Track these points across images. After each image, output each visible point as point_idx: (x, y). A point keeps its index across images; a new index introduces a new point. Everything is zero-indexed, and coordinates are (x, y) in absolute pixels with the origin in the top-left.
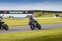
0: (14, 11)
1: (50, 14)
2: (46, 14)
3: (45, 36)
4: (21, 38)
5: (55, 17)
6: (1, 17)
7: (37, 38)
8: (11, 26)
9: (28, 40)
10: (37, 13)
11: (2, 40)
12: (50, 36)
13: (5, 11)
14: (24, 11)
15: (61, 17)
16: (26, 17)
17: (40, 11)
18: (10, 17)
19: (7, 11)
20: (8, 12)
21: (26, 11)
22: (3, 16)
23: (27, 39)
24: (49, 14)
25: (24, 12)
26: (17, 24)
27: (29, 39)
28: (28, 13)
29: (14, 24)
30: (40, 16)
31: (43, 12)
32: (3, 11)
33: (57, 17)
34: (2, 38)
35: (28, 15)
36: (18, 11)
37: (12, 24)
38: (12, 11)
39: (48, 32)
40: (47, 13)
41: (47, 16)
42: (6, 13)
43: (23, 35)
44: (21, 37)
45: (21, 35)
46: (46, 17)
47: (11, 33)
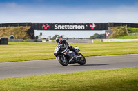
0: (64, 24)
2: (137, 31)
3: (135, 81)
4: (79, 85)
6: (37, 36)
9: (96, 89)
10: (115, 28)
11: (39, 87)
13: (45, 24)
14: (88, 24)
17: (123, 24)
19: (49, 24)
20: (51, 27)
21: (92, 24)
22: (41, 34)
23: (94, 87)
25: (88, 27)
27: (98, 87)
28: (95, 29)
30: (122, 35)
31: (131, 27)
32: (41, 24)
34: (38, 84)
36: (74, 24)
38: (61, 24)
42: (48, 29)
43: (84, 79)
44: (81, 82)
45: (79, 78)
46: (136, 38)
47: (58, 73)
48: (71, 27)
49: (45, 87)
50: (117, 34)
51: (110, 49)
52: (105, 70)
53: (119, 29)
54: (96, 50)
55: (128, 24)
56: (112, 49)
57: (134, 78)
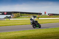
1: (28, 15)
2: (24, 15)
3: (23, 36)
10: (15, 14)
12: (28, 36)
14: (3, 12)
15: (38, 18)
16: (5, 18)
17: (18, 12)
21: (5, 12)
24: (27, 15)
28: (6, 14)
30: (18, 17)
35: (7, 16)
39: (26, 33)
40: (25, 14)
43: (2, 36)
46: (24, 18)
50: (16, 17)
51: (12, 23)
52: (11, 32)
53: (17, 14)
54: (7, 23)
55: (20, 12)
56: (14, 23)
57: (23, 35)
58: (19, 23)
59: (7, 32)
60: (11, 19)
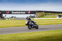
0: (16, 11)
1: (53, 15)
2: (49, 15)
3: (48, 37)
4: (23, 39)
5: (58, 17)
6: (4, 17)
7: (40, 39)
8: (14, 26)
10: (39, 13)
11: (5, 40)
12: (53, 37)
13: (7, 11)
14: (27, 11)
17: (43, 11)
18: (12, 17)
19: (9, 11)
21: (29, 11)
22: (6, 16)
24: (51, 14)
25: (27, 13)
26: (19, 24)
27: (31, 40)
28: (30, 14)
29: (17, 24)
30: (42, 16)
31: (46, 13)
32: (6, 11)
33: (60, 17)
36: (21, 11)
37: (15, 24)
38: (15, 11)
39: (50, 33)
40: (50, 13)
41: (49, 17)
43: (25, 36)
44: (24, 37)
45: (23, 35)
47: (13, 34)
48: (19, 13)
49: (7, 40)
50: (40, 16)
52: (34, 32)
53: (41, 14)
55: (45, 11)
58: (43, 23)
59: (31, 32)
60: (35, 19)
